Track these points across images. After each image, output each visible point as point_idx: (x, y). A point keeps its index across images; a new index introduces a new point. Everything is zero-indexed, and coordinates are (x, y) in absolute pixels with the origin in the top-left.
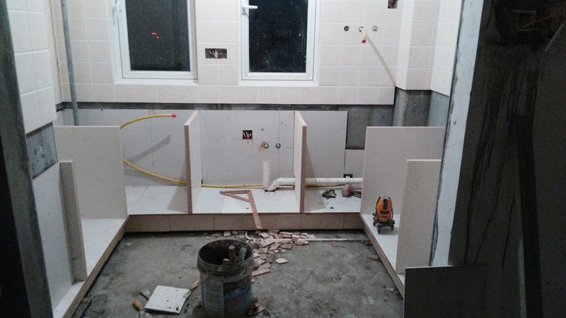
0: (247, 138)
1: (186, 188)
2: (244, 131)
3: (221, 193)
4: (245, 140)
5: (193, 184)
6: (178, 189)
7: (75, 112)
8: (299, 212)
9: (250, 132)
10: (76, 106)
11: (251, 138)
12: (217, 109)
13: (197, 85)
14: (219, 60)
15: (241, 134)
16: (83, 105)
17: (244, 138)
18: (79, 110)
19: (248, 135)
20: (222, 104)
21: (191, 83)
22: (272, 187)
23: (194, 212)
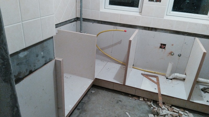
0: (162, 48)
1: (125, 67)
2: (161, 44)
3: (142, 74)
4: (161, 49)
5: (129, 66)
6: (121, 67)
7: (81, 23)
8: (187, 100)
9: (165, 45)
10: (82, 20)
11: (164, 48)
12: (149, 30)
13: (140, 16)
14: (156, 3)
15: (159, 45)
16: (85, 20)
17: (160, 47)
18: (83, 22)
19: (163, 46)
20: (152, 28)
21: (137, 14)
22: (171, 77)
23: (126, 84)
